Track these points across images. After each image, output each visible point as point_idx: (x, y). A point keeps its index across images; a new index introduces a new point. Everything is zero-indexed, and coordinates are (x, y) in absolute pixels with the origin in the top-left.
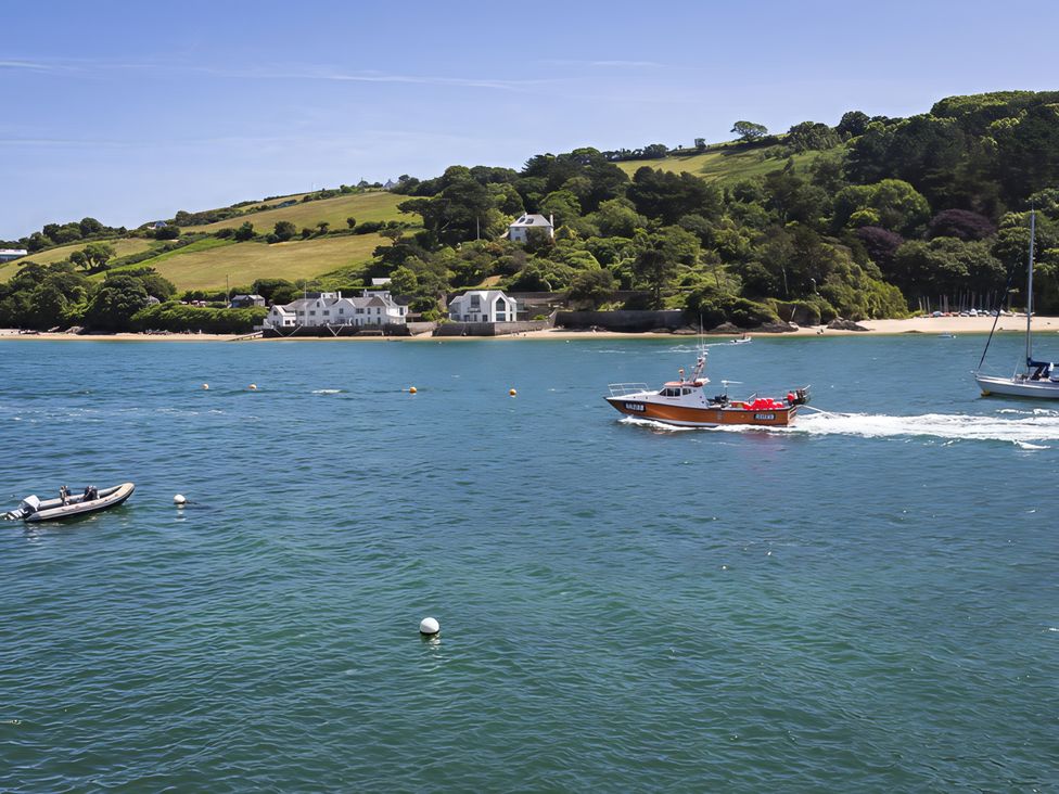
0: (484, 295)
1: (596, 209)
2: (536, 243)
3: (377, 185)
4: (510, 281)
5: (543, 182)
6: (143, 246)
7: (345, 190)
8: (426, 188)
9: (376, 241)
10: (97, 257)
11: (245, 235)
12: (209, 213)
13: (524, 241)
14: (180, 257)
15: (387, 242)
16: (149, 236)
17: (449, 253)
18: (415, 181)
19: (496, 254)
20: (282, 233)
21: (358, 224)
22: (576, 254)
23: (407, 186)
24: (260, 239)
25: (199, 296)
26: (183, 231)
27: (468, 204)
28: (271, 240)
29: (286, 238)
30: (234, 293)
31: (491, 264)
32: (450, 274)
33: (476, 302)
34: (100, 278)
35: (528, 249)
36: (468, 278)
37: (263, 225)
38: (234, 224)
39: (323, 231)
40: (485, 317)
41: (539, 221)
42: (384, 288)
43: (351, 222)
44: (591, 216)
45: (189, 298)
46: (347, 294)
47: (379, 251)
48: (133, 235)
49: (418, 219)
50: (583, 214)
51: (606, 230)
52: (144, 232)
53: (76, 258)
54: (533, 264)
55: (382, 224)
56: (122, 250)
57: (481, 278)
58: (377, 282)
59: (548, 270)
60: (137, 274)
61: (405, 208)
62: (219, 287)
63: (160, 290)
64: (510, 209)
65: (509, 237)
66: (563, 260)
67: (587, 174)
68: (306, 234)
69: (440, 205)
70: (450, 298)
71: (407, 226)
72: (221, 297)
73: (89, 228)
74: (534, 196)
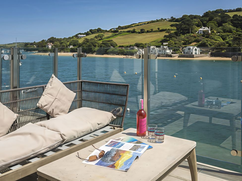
0: (191, 47)
1: (222, 25)
2: (205, 34)
3: (165, 19)
4: (198, 44)
5: (208, 19)
6: (110, 34)
7: (157, 21)
8: (177, 20)
9: (164, 34)
10: (100, 37)
11: (134, 32)
12: (125, 26)
13: (202, 33)
14: (118, 37)
15: (167, 34)
16: (112, 32)
17: (183, 37)
18: (175, 18)
19: (195, 37)
20: (142, 31)
21: (160, 29)
22: (216, 37)
23: (173, 20)
24: (137, 33)
25: (122, 47)
26: (119, 31)
27: (188, 25)
28: (139, 33)
29: (143, 32)
30: (130, 46)
31: (193, 39)
32: (183, 42)
33: (189, 49)
34: (101, 42)
35: (203, 36)
36: (187, 43)
37: (138, 29)
38: (131, 29)
39: (152, 31)
40: (192, 53)
41: (206, 29)
42: (166, 45)
43: (159, 29)
44: (220, 27)
45: (120, 47)
46: (157, 47)
47: (165, 36)
48: (108, 32)
49: (175, 28)
50: (218, 27)
51: (225, 31)
52: (111, 31)
53: (96, 37)
54: (205, 40)
55: (166, 29)
56: (106, 35)
57: (191, 43)
58: (165, 44)
59: (208, 42)
60: (109, 41)
61: (172, 26)
62: (127, 44)
63: (114, 45)
64: (199, 26)
65: (198, 33)
66: (212, 39)
67: (220, 16)
68: (148, 32)
69: (181, 25)
70: (183, 48)
71: (172, 30)
72: (127, 47)
73: (99, 30)
74: (205, 22)
